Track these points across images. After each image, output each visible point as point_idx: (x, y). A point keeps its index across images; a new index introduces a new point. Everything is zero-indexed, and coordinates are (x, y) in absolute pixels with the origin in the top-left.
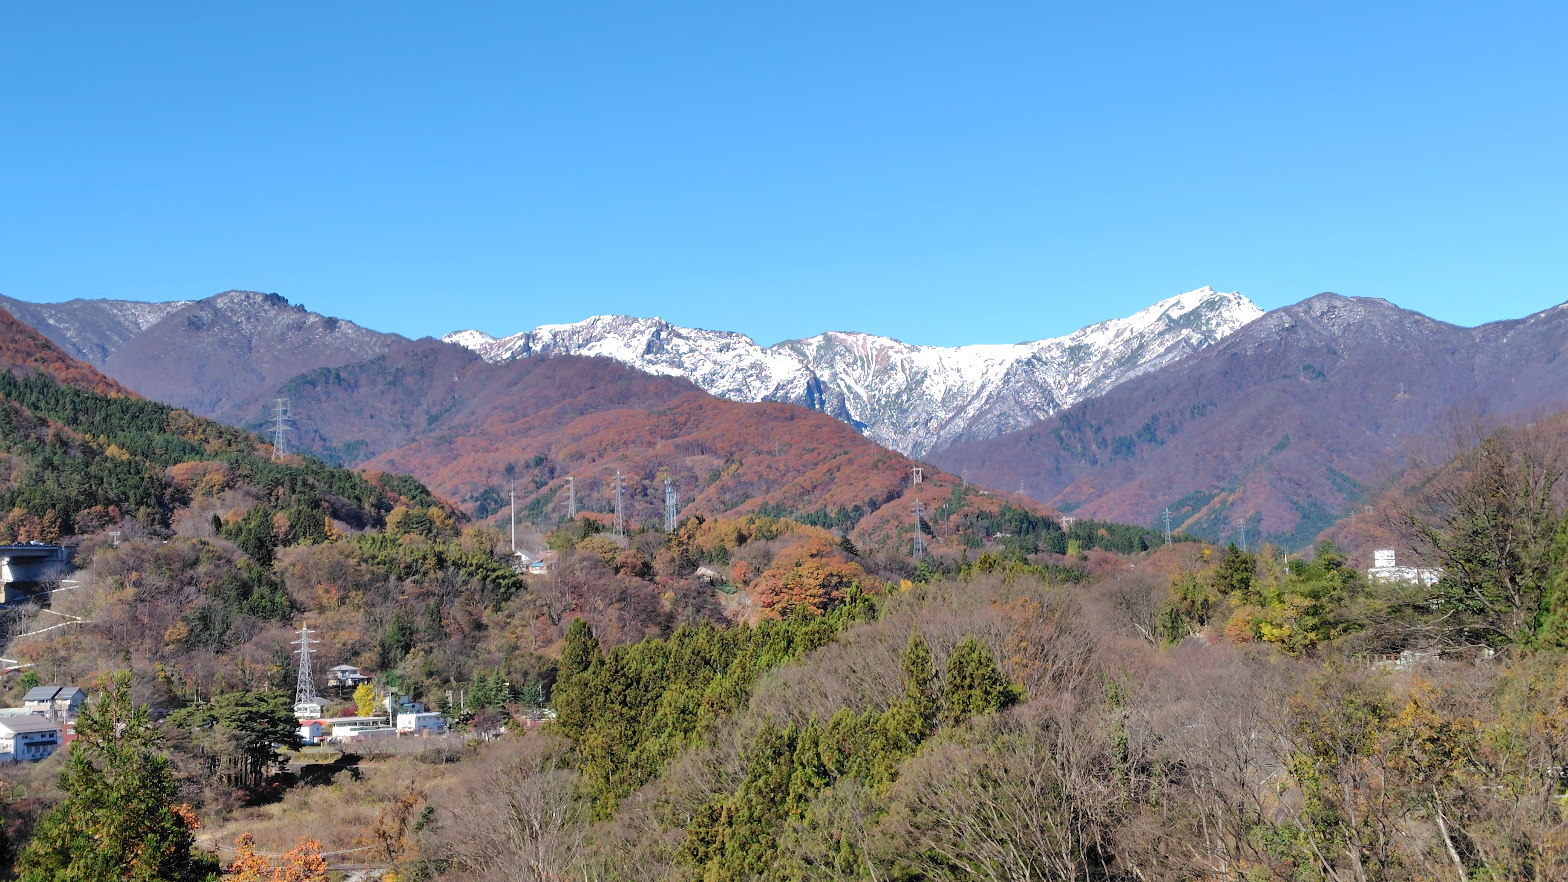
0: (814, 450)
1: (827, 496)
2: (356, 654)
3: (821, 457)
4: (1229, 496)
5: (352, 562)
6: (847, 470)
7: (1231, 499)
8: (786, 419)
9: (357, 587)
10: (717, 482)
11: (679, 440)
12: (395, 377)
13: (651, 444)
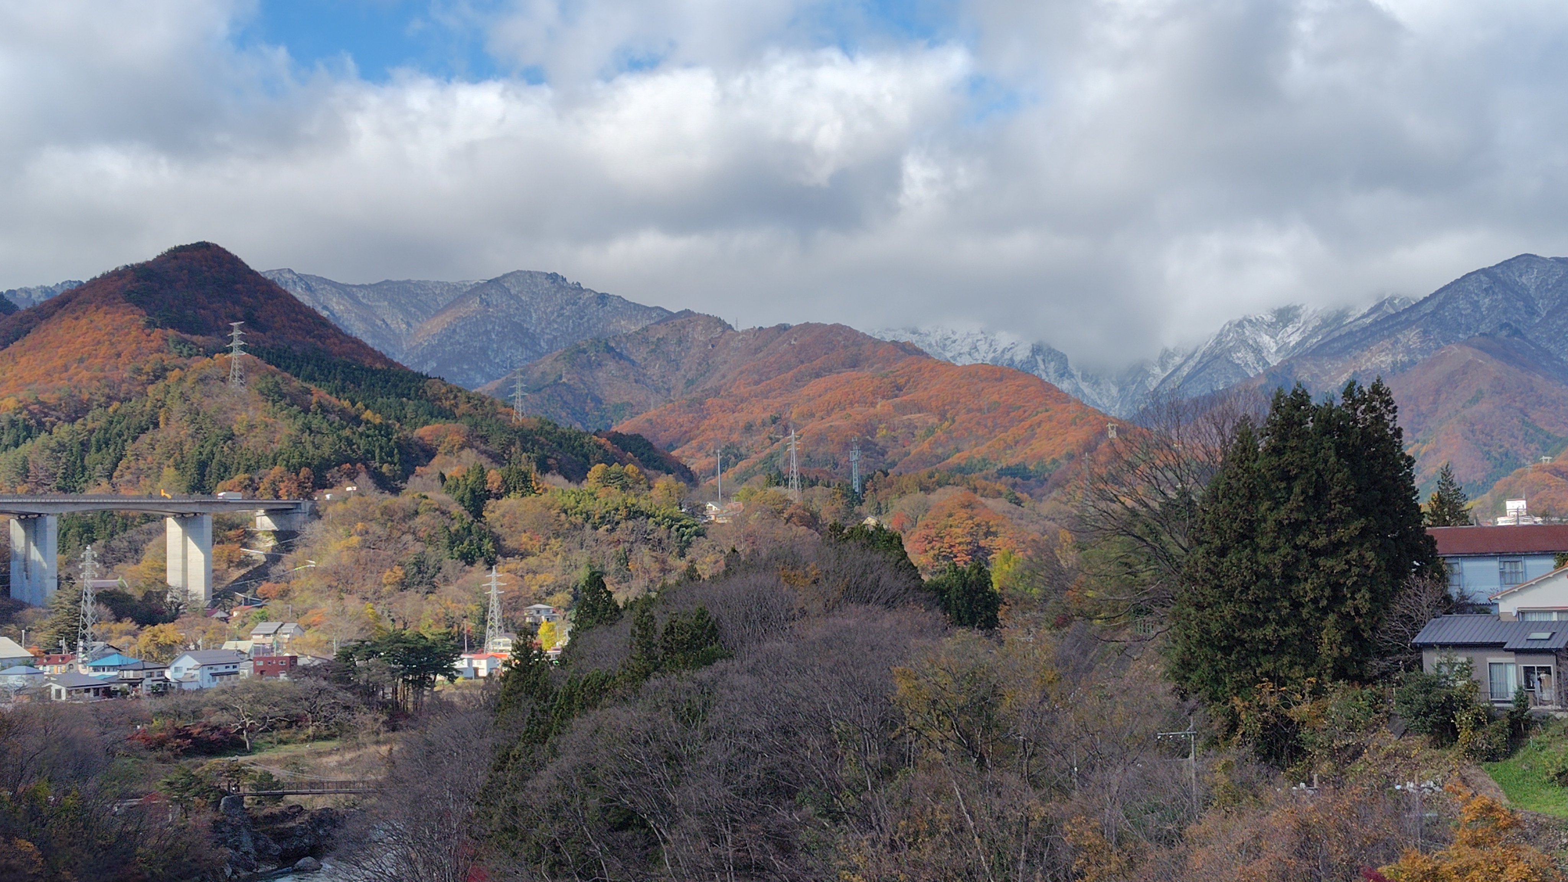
0: (1020, 408)
1: (1028, 451)
2: (550, 593)
3: (1026, 414)
4: (1422, 446)
5: (554, 512)
6: (1046, 426)
7: (1423, 450)
8: (996, 380)
9: (557, 535)
10: (931, 438)
11: (898, 400)
12: (656, 345)
13: (873, 404)
